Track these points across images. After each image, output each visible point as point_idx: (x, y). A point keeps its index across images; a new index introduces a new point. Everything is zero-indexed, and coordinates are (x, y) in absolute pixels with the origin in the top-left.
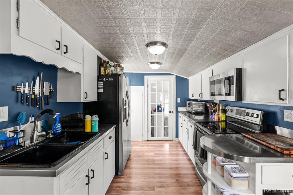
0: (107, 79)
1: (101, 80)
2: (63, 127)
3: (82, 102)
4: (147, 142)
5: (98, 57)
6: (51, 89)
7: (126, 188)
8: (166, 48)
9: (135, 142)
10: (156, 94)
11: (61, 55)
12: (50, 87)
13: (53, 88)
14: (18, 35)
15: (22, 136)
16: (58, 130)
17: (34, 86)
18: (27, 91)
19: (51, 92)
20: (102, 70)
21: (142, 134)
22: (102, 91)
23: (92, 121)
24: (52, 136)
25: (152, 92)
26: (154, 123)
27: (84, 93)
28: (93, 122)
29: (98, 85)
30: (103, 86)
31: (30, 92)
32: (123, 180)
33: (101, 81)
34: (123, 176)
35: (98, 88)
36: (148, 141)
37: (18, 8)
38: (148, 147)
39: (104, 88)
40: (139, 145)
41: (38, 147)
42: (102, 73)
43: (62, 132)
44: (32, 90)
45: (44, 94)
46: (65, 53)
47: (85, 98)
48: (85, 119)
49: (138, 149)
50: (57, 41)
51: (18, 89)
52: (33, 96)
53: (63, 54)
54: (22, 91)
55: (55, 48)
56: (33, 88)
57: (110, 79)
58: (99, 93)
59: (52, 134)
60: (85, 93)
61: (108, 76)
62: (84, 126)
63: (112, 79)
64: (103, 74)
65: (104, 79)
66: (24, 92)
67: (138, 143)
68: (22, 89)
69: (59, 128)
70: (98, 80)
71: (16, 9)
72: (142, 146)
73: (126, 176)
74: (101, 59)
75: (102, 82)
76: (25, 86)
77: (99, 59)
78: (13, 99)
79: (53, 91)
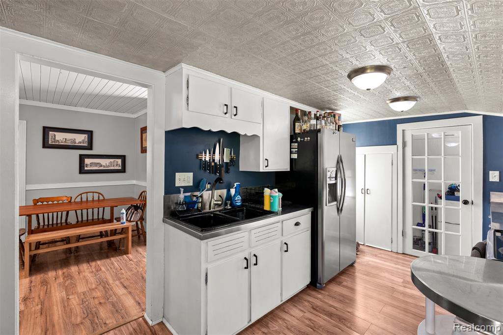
0: (303, 139)
1: (295, 140)
2: (243, 201)
3: (261, 171)
4: (400, 256)
5: (292, 108)
6: (232, 156)
7: (318, 309)
8: (389, 74)
9: (376, 250)
10: (426, 160)
11: (231, 118)
12: (231, 154)
13: (234, 154)
14: (188, 110)
15: (200, 201)
16: (237, 203)
17: (214, 153)
18: (207, 159)
19: (232, 160)
20: (296, 126)
21: (392, 239)
22: (296, 157)
23: (271, 196)
24: (230, 208)
25: (414, 157)
26: (439, 223)
27: (264, 159)
28: (271, 198)
29: (291, 148)
30: (297, 150)
31: (210, 160)
32: (319, 296)
33: (295, 142)
34: (323, 292)
35: (291, 153)
36: (403, 255)
37: (188, 87)
38: (396, 264)
39: (298, 153)
40: (379, 257)
41: (212, 215)
42: (297, 131)
43: (242, 206)
44: (213, 158)
45: (225, 161)
46: (235, 115)
47: (266, 167)
48: (265, 194)
49: (373, 262)
50: (225, 105)
51: (200, 156)
52: (213, 164)
53: (233, 117)
54: (203, 159)
55: (223, 112)
56: (213, 156)
57: (306, 139)
58: (292, 160)
59: (230, 205)
60: (266, 159)
61: (305, 133)
62: (262, 203)
63: (309, 138)
64: (299, 132)
65: (299, 139)
66: (205, 160)
67: (381, 254)
68: (204, 156)
69: (238, 200)
70: (291, 142)
71: (186, 88)
72: (386, 260)
73: (327, 293)
74: (297, 110)
75: (297, 144)
76: (205, 153)
77: (293, 110)
78: (197, 166)
79: (234, 158)
